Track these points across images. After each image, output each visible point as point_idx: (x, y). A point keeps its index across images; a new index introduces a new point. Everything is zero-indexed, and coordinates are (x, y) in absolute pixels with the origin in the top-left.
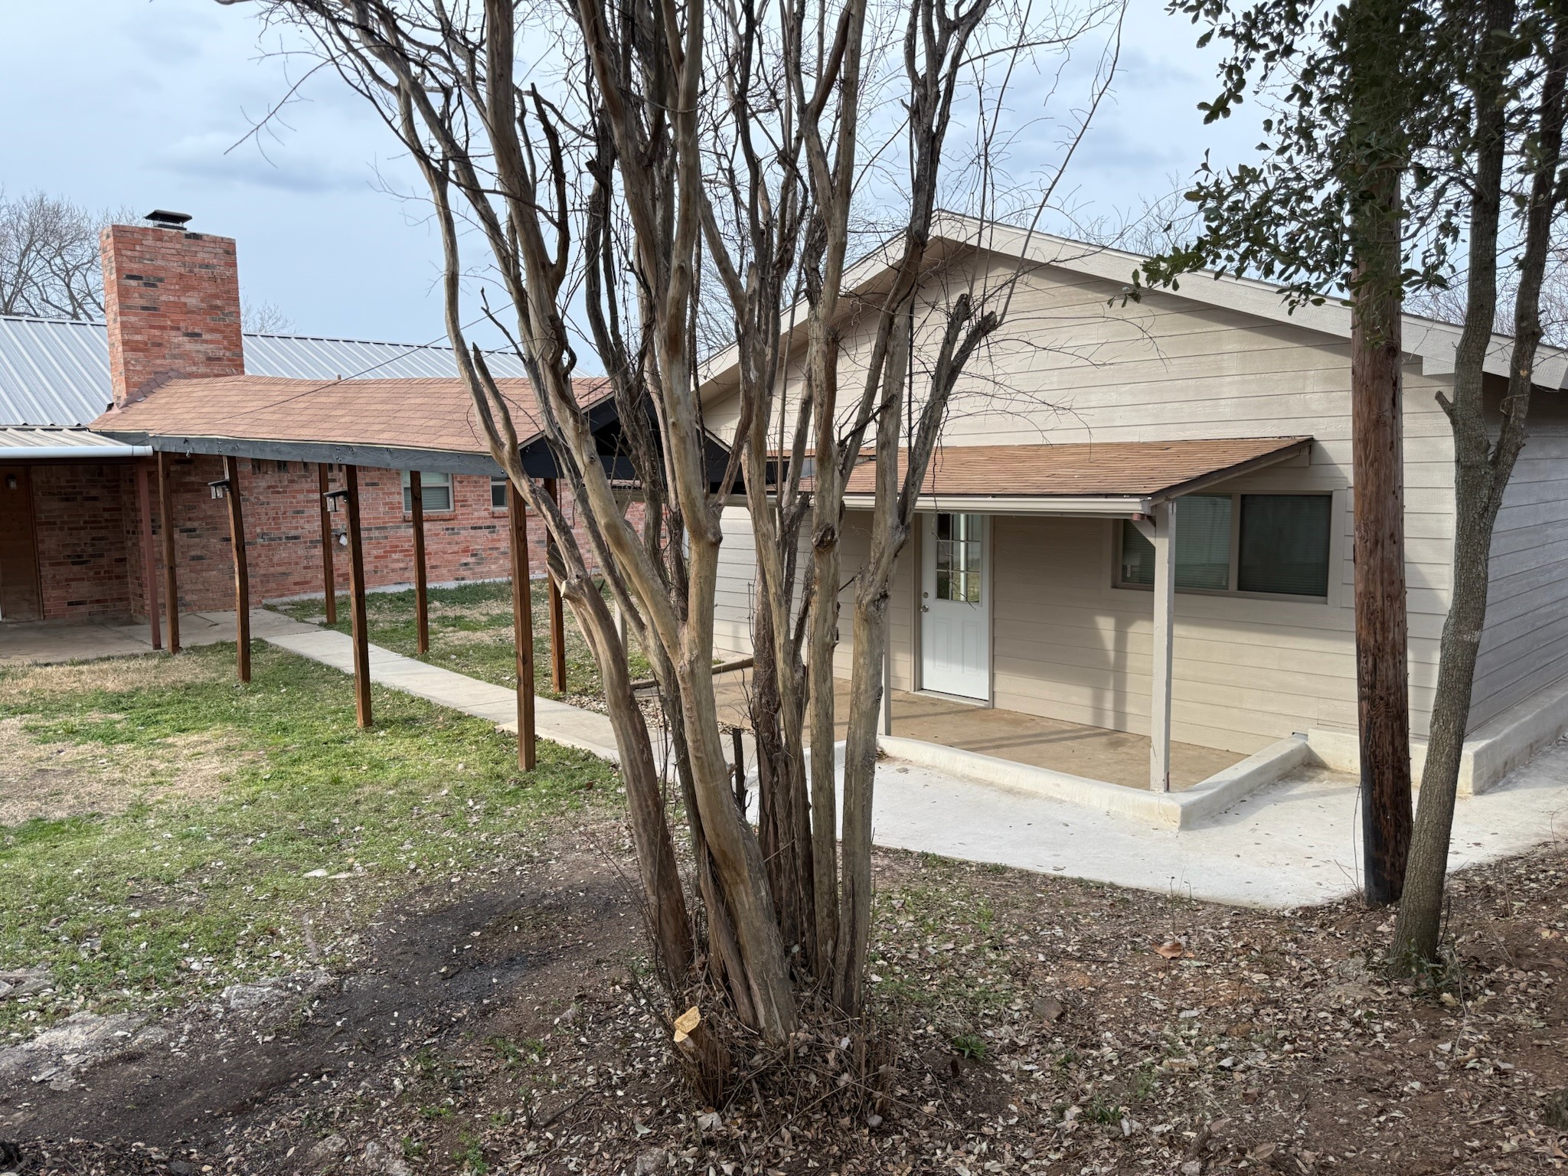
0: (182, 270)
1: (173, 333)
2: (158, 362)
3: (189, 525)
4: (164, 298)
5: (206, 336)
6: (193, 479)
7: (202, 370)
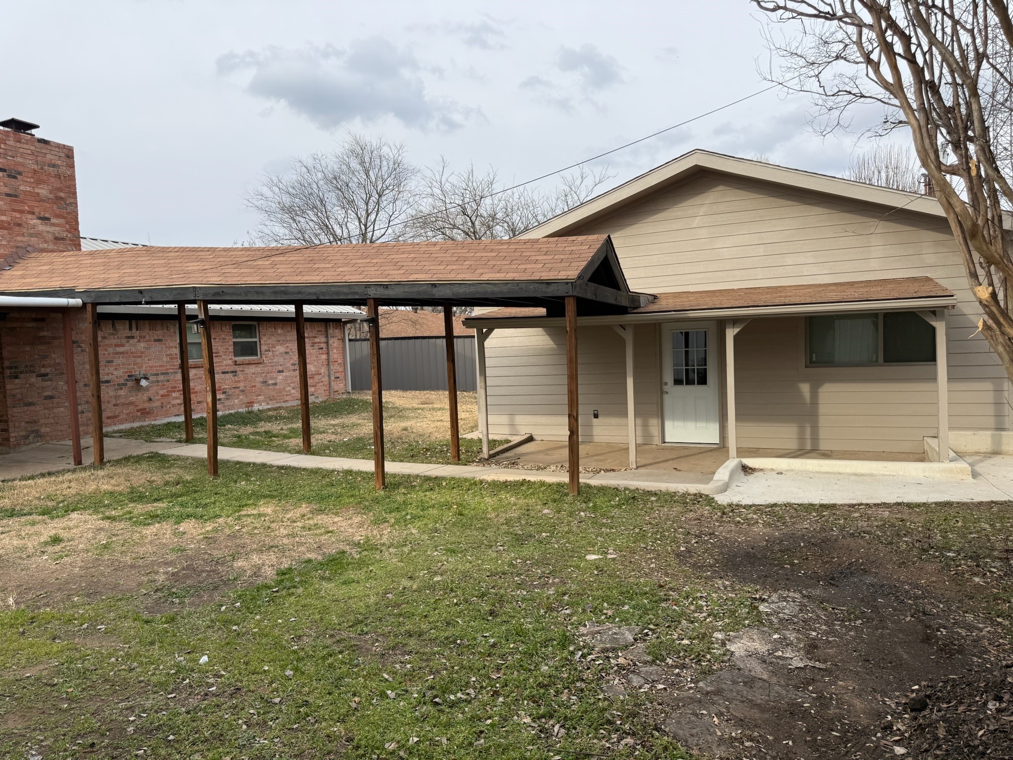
0: (36, 167)
1: (30, 216)
2: (19, 238)
3: (43, 371)
4: (22, 188)
5: (53, 220)
6: (45, 333)
7: (51, 247)
